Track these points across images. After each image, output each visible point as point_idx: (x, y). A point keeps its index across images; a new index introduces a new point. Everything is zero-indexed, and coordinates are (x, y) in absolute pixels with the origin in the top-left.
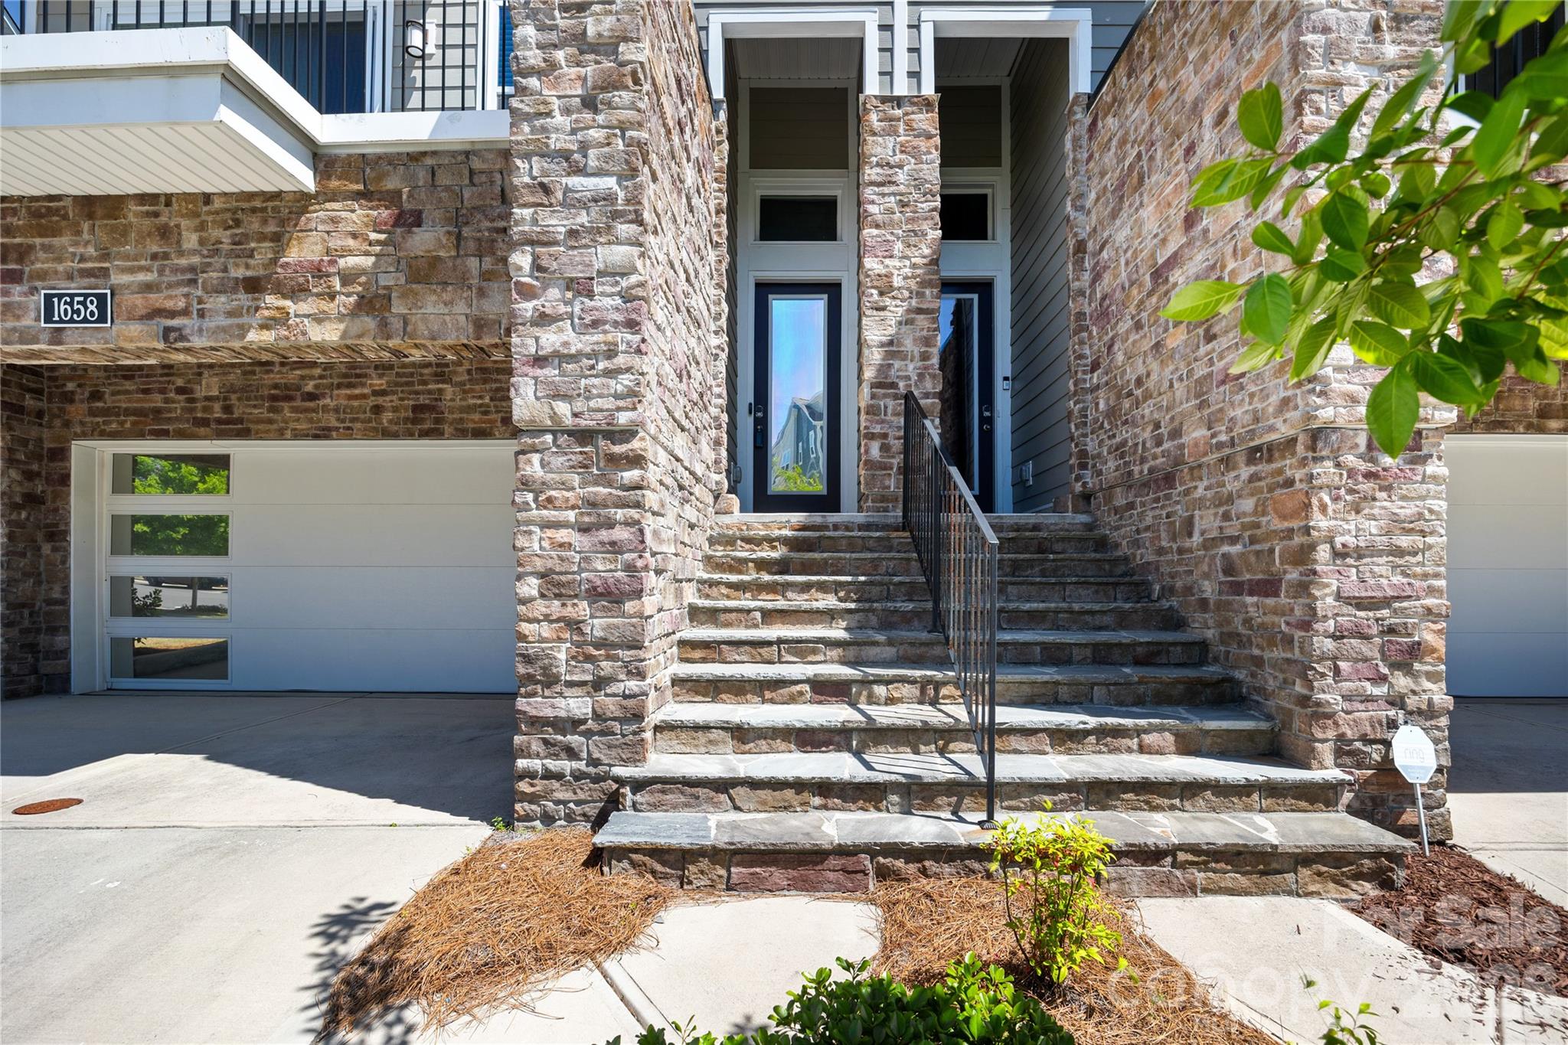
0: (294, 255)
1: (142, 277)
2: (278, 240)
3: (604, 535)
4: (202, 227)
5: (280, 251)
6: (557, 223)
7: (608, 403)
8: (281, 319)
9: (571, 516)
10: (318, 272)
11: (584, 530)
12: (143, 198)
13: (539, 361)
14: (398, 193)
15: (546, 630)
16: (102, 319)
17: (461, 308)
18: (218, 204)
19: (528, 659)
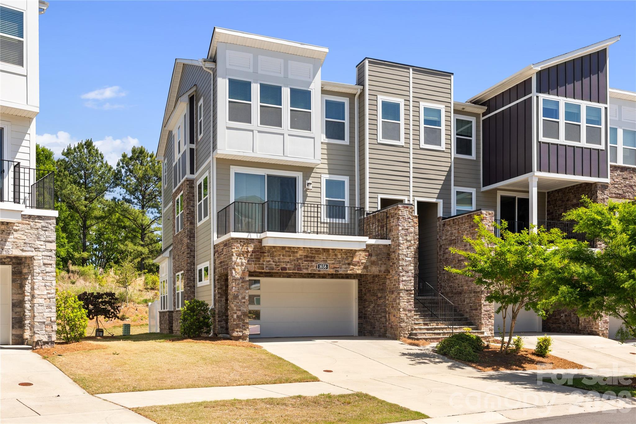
0: (354, 260)
1: (332, 262)
2: (353, 257)
3: (410, 303)
4: (341, 255)
5: (353, 259)
7: (410, 287)
8: (353, 269)
9: (406, 301)
10: (358, 262)
11: (407, 302)
12: (333, 249)
13: (403, 281)
14: (369, 251)
15: (403, 315)
16: (327, 268)
17: (378, 269)
18: (343, 251)
19: (402, 319)
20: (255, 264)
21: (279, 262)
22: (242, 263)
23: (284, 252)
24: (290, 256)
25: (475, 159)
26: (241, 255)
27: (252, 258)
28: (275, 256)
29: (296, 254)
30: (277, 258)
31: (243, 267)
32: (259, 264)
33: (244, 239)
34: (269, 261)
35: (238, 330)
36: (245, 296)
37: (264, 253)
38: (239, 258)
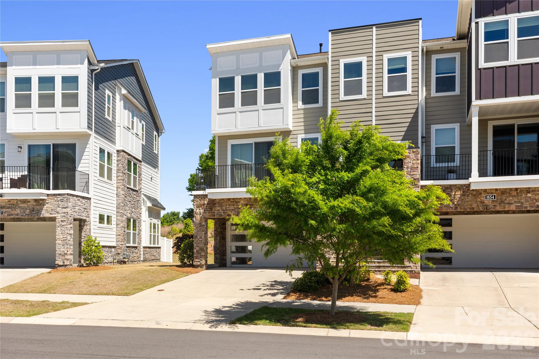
20: (209, 213)
21: (226, 210)
22: (200, 212)
23: (230, 202)
24: (234, 205)
25: (459, 94)
26: (200, 207)
27: (207, 209)
28: (223, 206)
29: (238, 204)
30: (224, 208)
31: (201, 216)
32: (212, 213)
33: (201, 195)
34: (219, 210)
35: (197, 260)
36: (202, 236)
37: (215, 204)
38: (198, 209)
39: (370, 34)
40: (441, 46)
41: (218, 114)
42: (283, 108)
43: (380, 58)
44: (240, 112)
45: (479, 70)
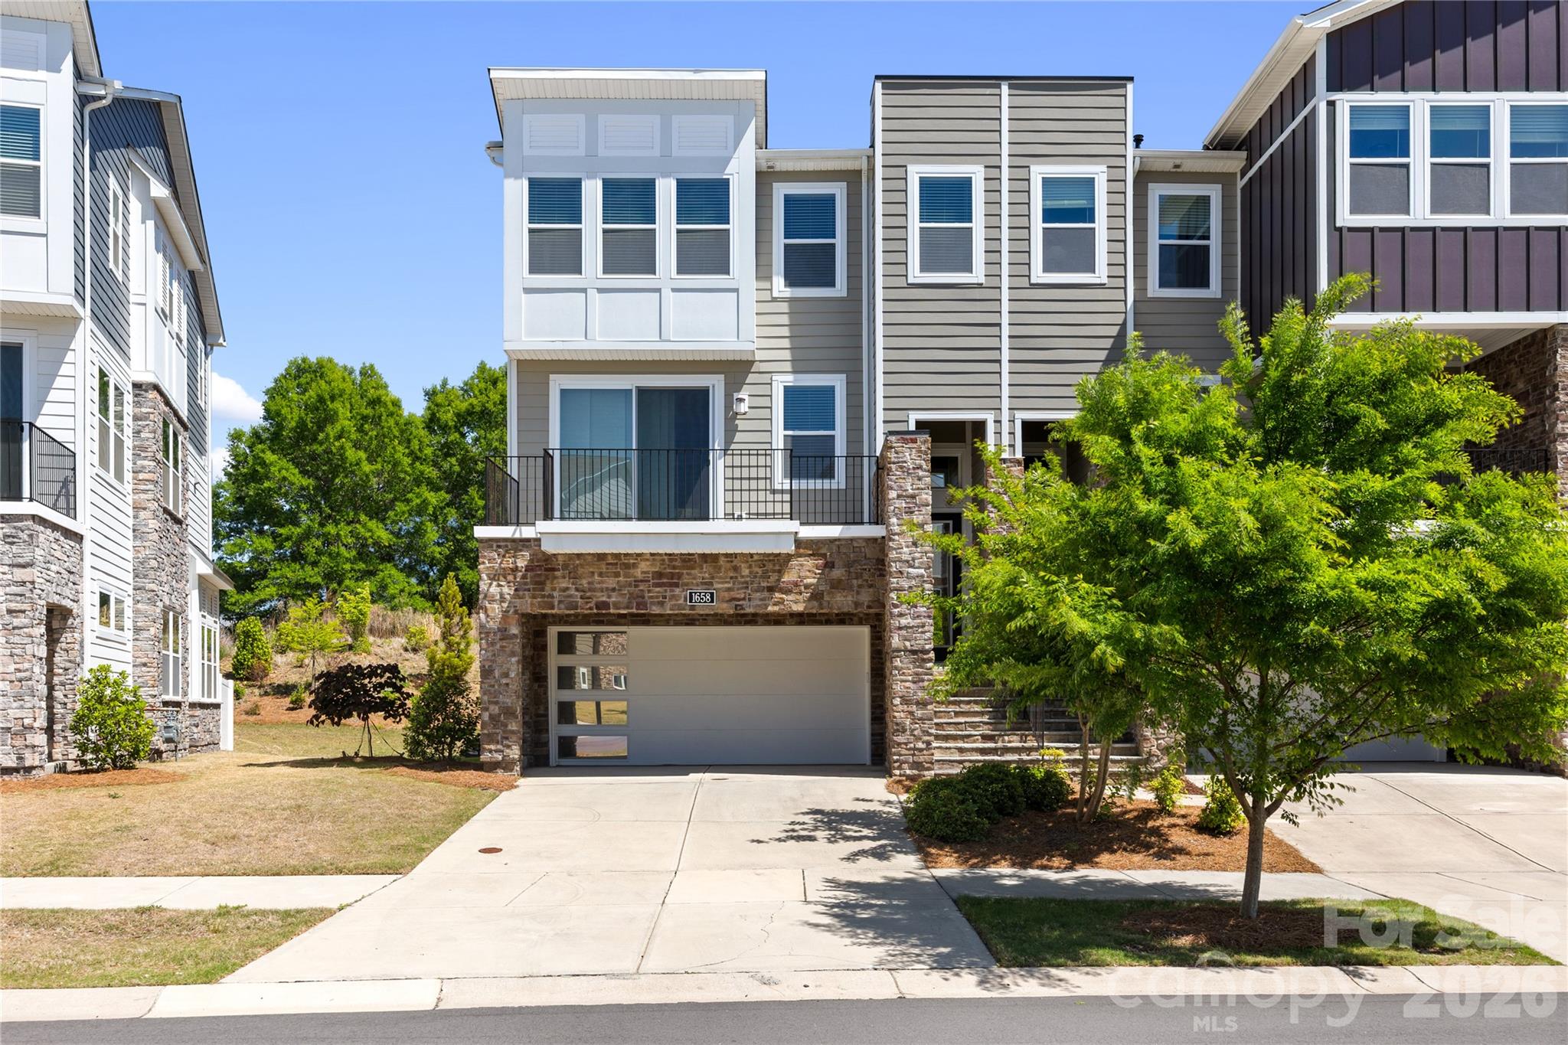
0: (785, 578)
1: (726, 585)
2: (780, 572)
3: (921, 684)
4: (750, 567)
5: (780, 577)
6: (905, 584)
7: (922, 642)
8: (781, 602)
9: (910, 678)
10: (796, 584)
11: (914, 682)
12: (727, 555)
13: (900, 628)
14: (825, 555)
15: (902, 715)
16: (712, 601)
17: (850, 598)
18: (756, 558)
19: (897, 724)
20: (534, 597)
21: (590, 590)
22: (502, 595)
23: (604, 567)
24: (617, 575)
25: (1219, 296)
26: (501, 578)
27: (526, 584)
28: (580, 578)
29: (632, 571)
30: (584, 582)
31: (505, 605)
32: (543, 596)
33: (505, 540)
34: (567, 589)
35: (493, 747)
36: (509, 669)
37: (553, 570)
38: (495, 583)
39: (994, 101)
40: (1178, 162)
41: (527, 291)
42: (736, 290)
43: (1021, 173)
44: (601, 291)
45: (1337, 232)
